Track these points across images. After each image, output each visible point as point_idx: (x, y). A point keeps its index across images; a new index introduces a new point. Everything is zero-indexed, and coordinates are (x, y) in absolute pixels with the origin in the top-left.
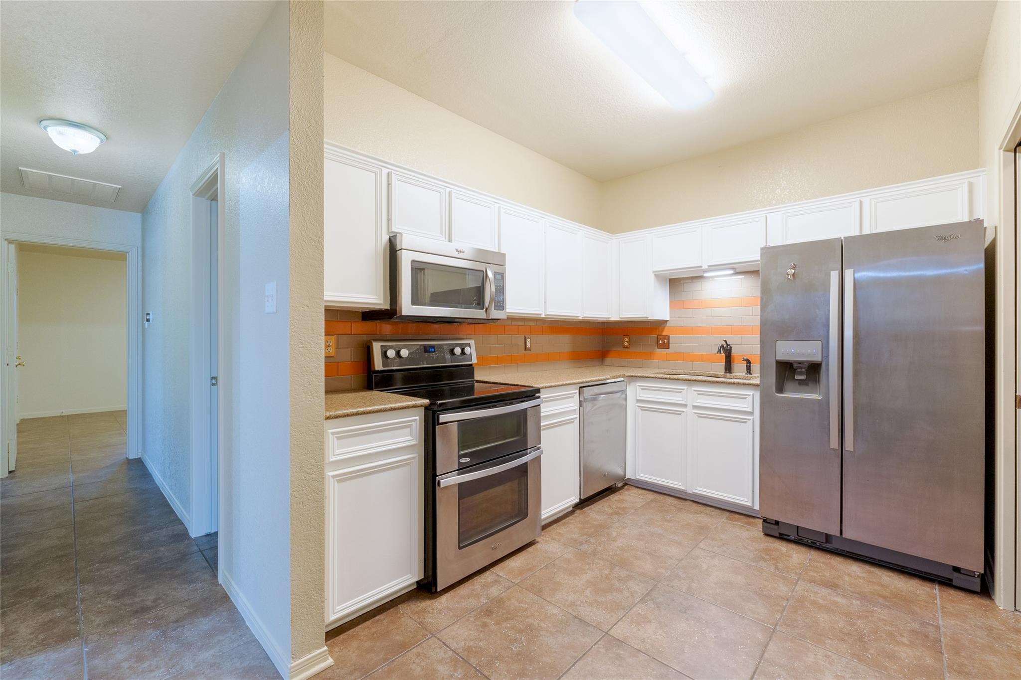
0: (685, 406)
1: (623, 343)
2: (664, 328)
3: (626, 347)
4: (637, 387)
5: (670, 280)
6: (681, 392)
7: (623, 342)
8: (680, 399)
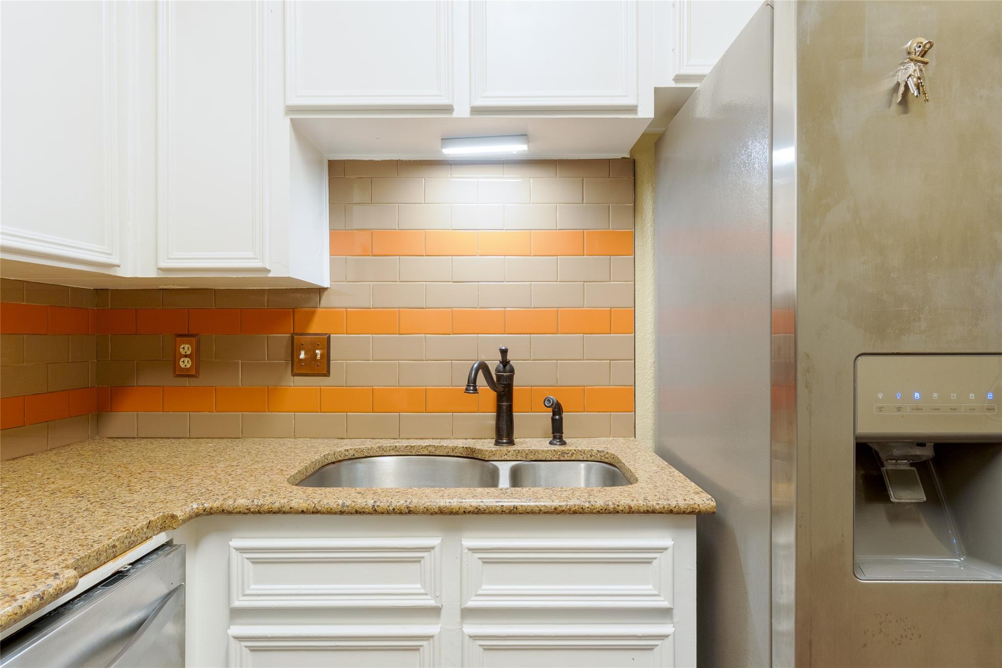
0: (434, 612)
1: (175, 362)
2: (312, 314)
3: (185, 374)
4: (234, 552)
5: (333, 166)
6: (417, 561)
7: (176, 357)
8: (417, 587)
